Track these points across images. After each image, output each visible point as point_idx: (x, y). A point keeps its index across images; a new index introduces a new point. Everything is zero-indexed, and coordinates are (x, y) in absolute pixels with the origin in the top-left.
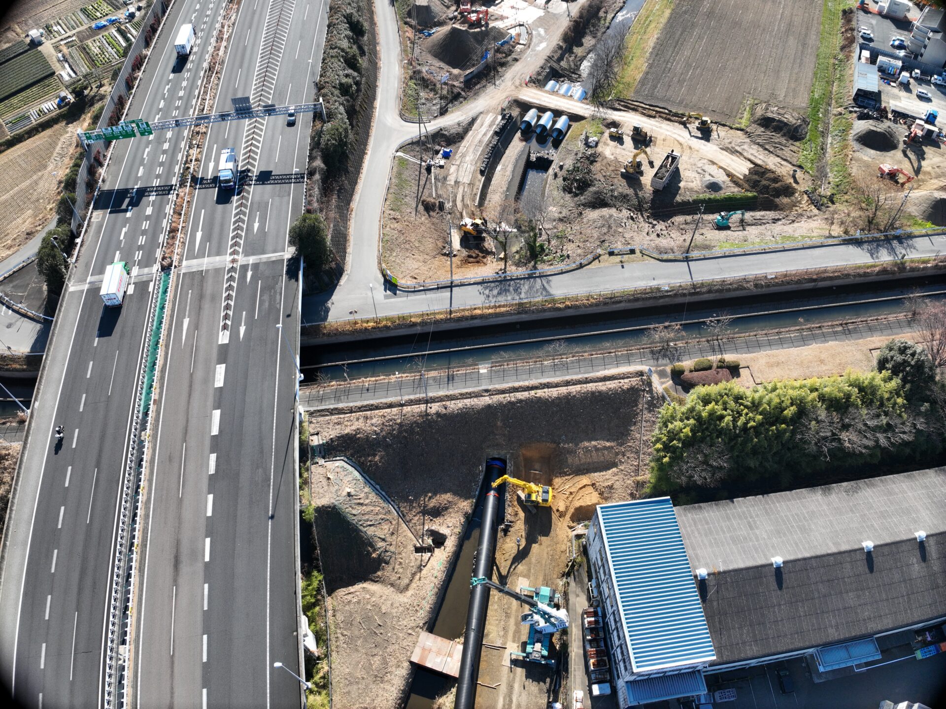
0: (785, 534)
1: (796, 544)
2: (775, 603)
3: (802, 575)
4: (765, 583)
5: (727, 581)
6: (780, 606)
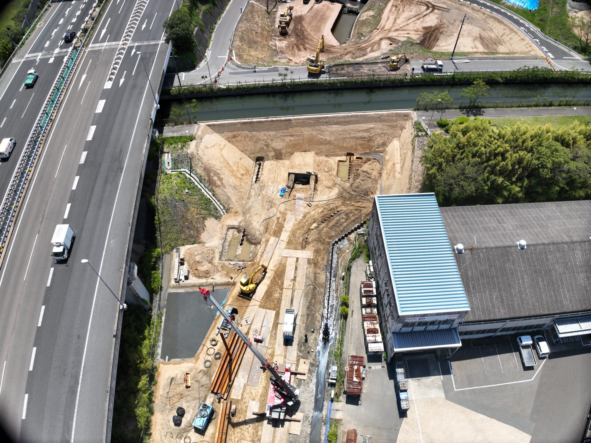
0: (527, 228)
1: (537, 235)
2: (520, 277)
3: (542, 257)
4: (511, 260)
5: (480, 256)
6: (523, 279)
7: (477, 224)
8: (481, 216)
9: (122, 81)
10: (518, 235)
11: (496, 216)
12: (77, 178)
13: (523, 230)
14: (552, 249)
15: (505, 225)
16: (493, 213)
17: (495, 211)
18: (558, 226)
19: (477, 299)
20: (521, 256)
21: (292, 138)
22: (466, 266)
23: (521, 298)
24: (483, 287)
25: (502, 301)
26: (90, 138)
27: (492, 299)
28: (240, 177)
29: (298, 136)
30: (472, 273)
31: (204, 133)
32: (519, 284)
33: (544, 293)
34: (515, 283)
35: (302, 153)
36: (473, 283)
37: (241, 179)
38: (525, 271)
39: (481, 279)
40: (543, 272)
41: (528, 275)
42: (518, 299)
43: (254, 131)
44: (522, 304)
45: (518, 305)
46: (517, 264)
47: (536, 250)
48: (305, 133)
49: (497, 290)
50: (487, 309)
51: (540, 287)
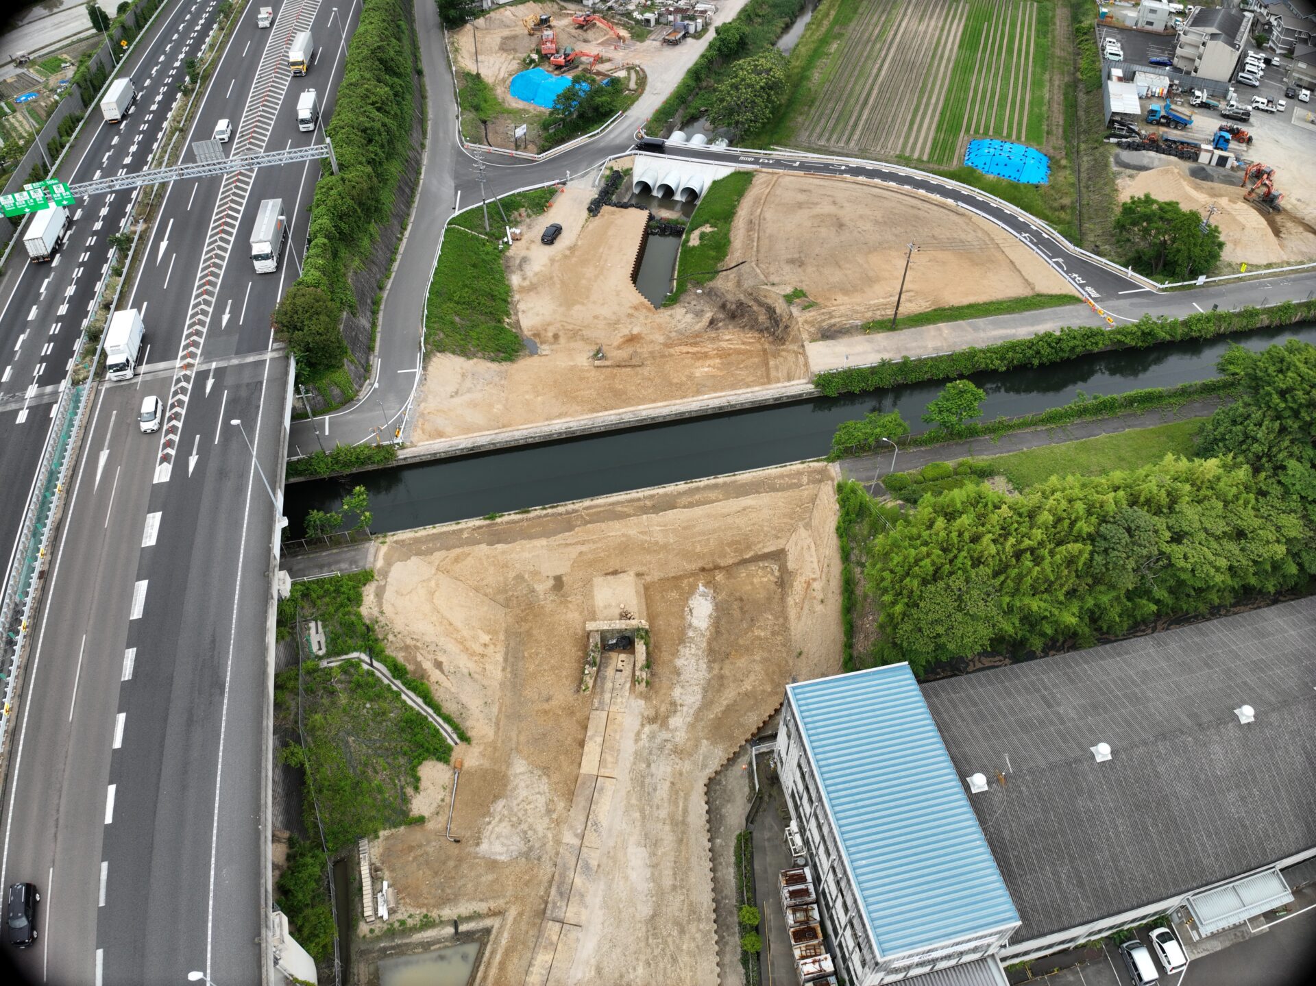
0: (1106, 710)
2: (1108, 822)
3: (1145, 771)
4: (1086, 790)
5: (1021, 792)
6: (1116, 827)
7: (1005, 716)
8: (1009, 694)
9: (193, 461)
10: (1090, 730)
11: (1038, 691)
12: (122, 718)
13: (1100, 715)
14: (1163, 752)
15: (1061, 710)
16: (1032, 683)
17: (1034, 678)
18: (1168, 694)
19: (1029, 888)
20: (1104, 777)
21: (584, 548)
22: (997, 819)
23: (1117, 869)
24: (1037, 858)
25: (1081, 884)
26: (137, 612)
27: (1061, 883)
28: (480, 650)
29: (594, 542)
30: (1011, 832)
31: (389, 563)
32: (1108, 838)
33: (1161, 850)
34: (1100, 838)
35: (609, 577)
36: (1016, 853)
37: (483, 656)
38: (1116, 809)
39: (1032, 843)
40: (1153, 805)
41: (1124, 816)
42: (1112, 872)
43: (499, 542)
44: (1121, 882)
45: (1114, 885)
46: (1098, 797)
47: (1131, 760)
48: (611, 534)
49: (1067, 860)
50: (1052, 906)
51: (1152, 837)
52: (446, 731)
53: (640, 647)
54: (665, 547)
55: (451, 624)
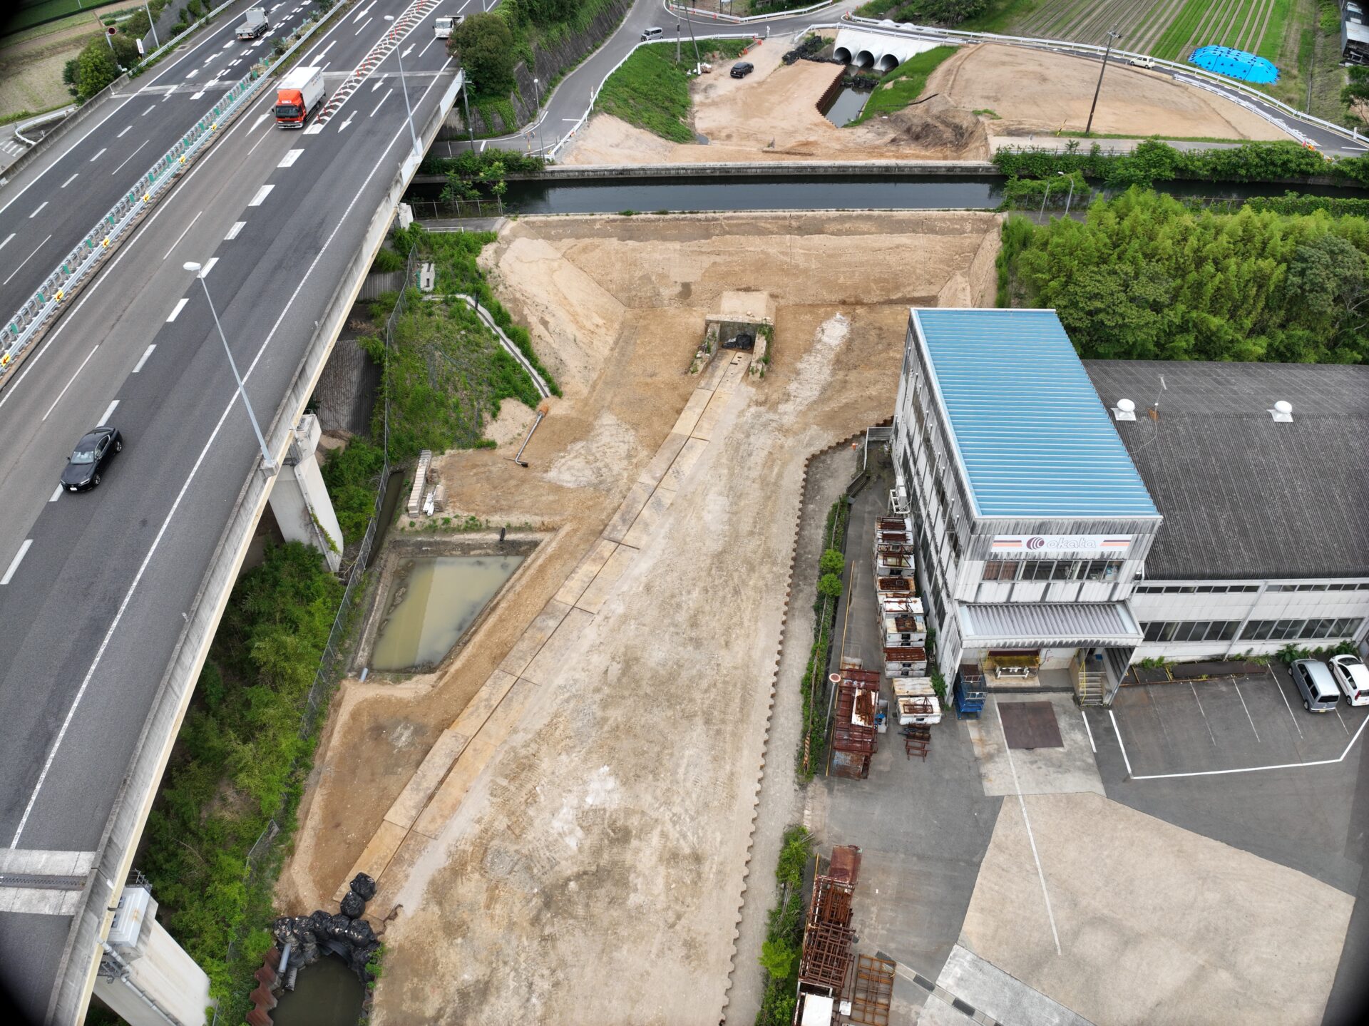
0: (1290, 394)
1: (1316, 403)
2: (1283, 480)
3: (1335, 443)
4: (1258, 444)
5: (1176, 430)
6: (1294, 488)
9: (344, 125)
11: (1210, 375)
12: (214, 260)
15: (1235, 388)
19: (1177, 523)
20: (1282, 437)
21: (718, 259)
22: (1144, 450)
23: (1291, 528)
24: (1191, 497)
25: (1244, 533)
26: (257, 201)
27: (1218, 527)
28: (592, 328)
29: (730, 254)
30: (1161, 465)
31: (515, 235)
32: (1283, 496)
33: (1350, 522)
34: (1272, 494)
35: (740, 293)
36: (1164, 487)
37: (592, 332)
38: (1295, 471)
39: (1186, 481)
40: (1342, 477)
41: (1304, 479)
42: (1285, 530)
43: (630, 238)
44: (1297, 542)
45: (1286, 543)
46: (1273, 454)
47: (1318, 427)
48: (749, 249)
49: (1228, 506)
50: (1205, 548)
51: (1338, 507)
52: (539, 382)
53: (761, 344)
54: (806, 271)
55: (565, 298)
